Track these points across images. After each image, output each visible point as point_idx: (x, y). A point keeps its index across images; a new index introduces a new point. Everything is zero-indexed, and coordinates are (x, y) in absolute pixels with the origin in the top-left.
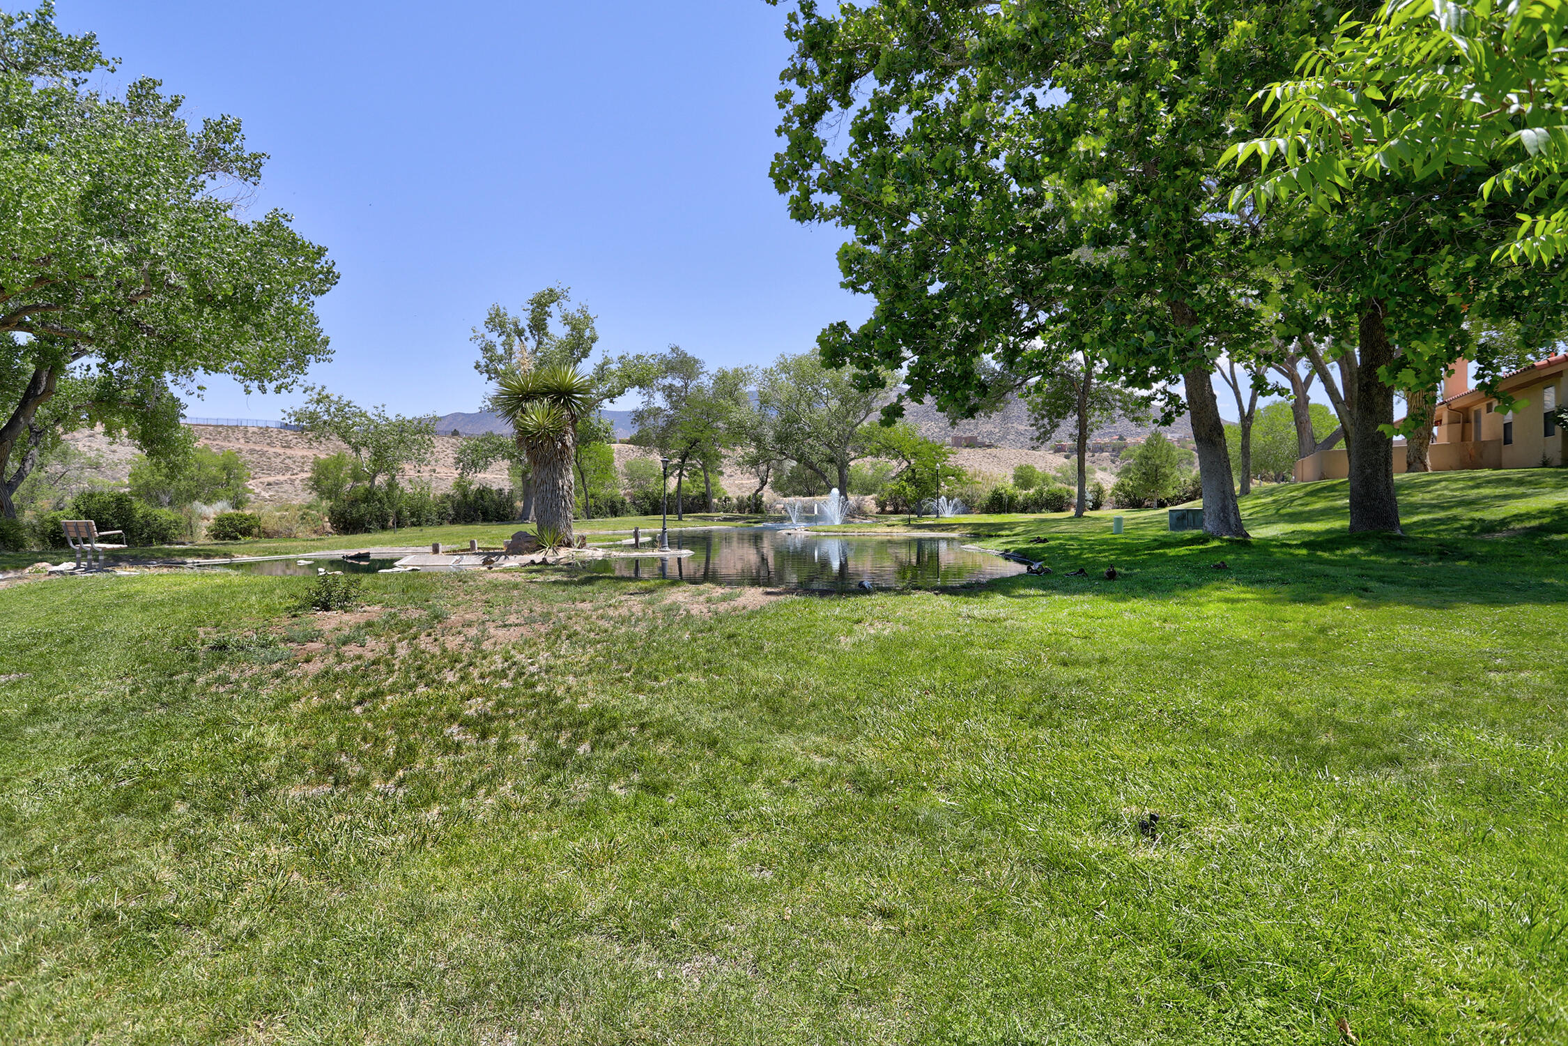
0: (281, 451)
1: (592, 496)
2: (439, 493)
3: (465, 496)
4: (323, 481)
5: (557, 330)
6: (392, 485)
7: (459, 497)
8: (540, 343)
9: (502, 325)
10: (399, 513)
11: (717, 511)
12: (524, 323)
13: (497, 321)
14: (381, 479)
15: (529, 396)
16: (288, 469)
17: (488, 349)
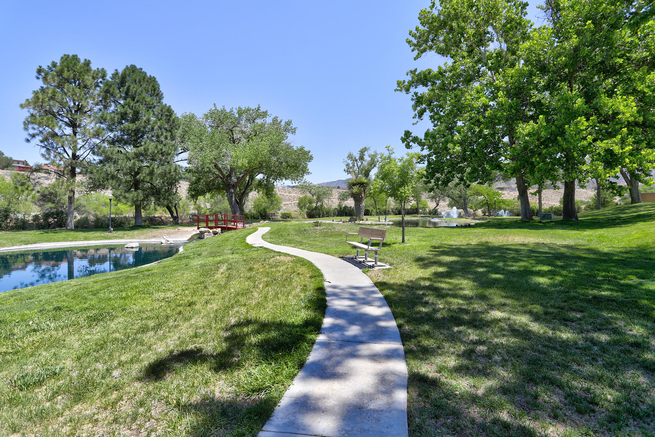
0: (288, 194)
1: (379, 209)
2: (333, 208)
3: (341, 208)
4: (301, 205)
5: (367, 158)
6: (322, 206)
7: (339, 209)
8: (362, 163)
9: (352, 158)
10: (323, 213)
11: (421, 214)
12: (357, 158)
13: (350, 157)
14: (319, 204)
15: (354, 185)
16: (290, 200)
17: (348, 165)
